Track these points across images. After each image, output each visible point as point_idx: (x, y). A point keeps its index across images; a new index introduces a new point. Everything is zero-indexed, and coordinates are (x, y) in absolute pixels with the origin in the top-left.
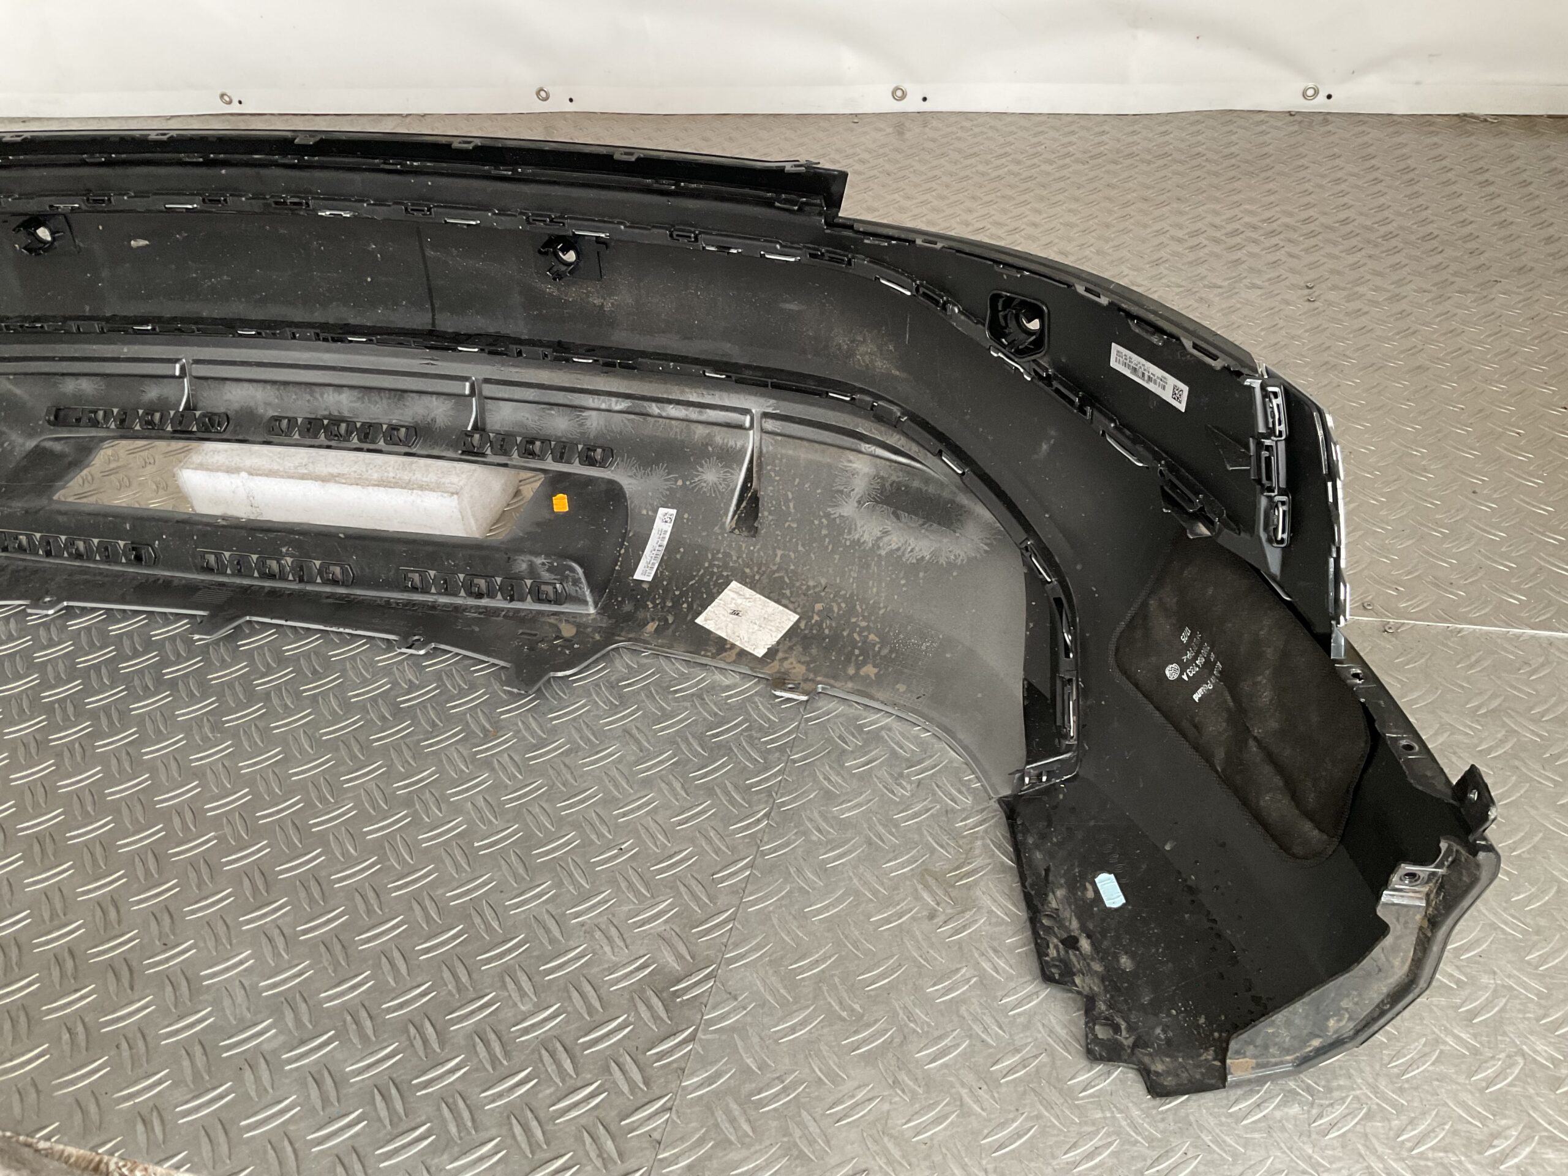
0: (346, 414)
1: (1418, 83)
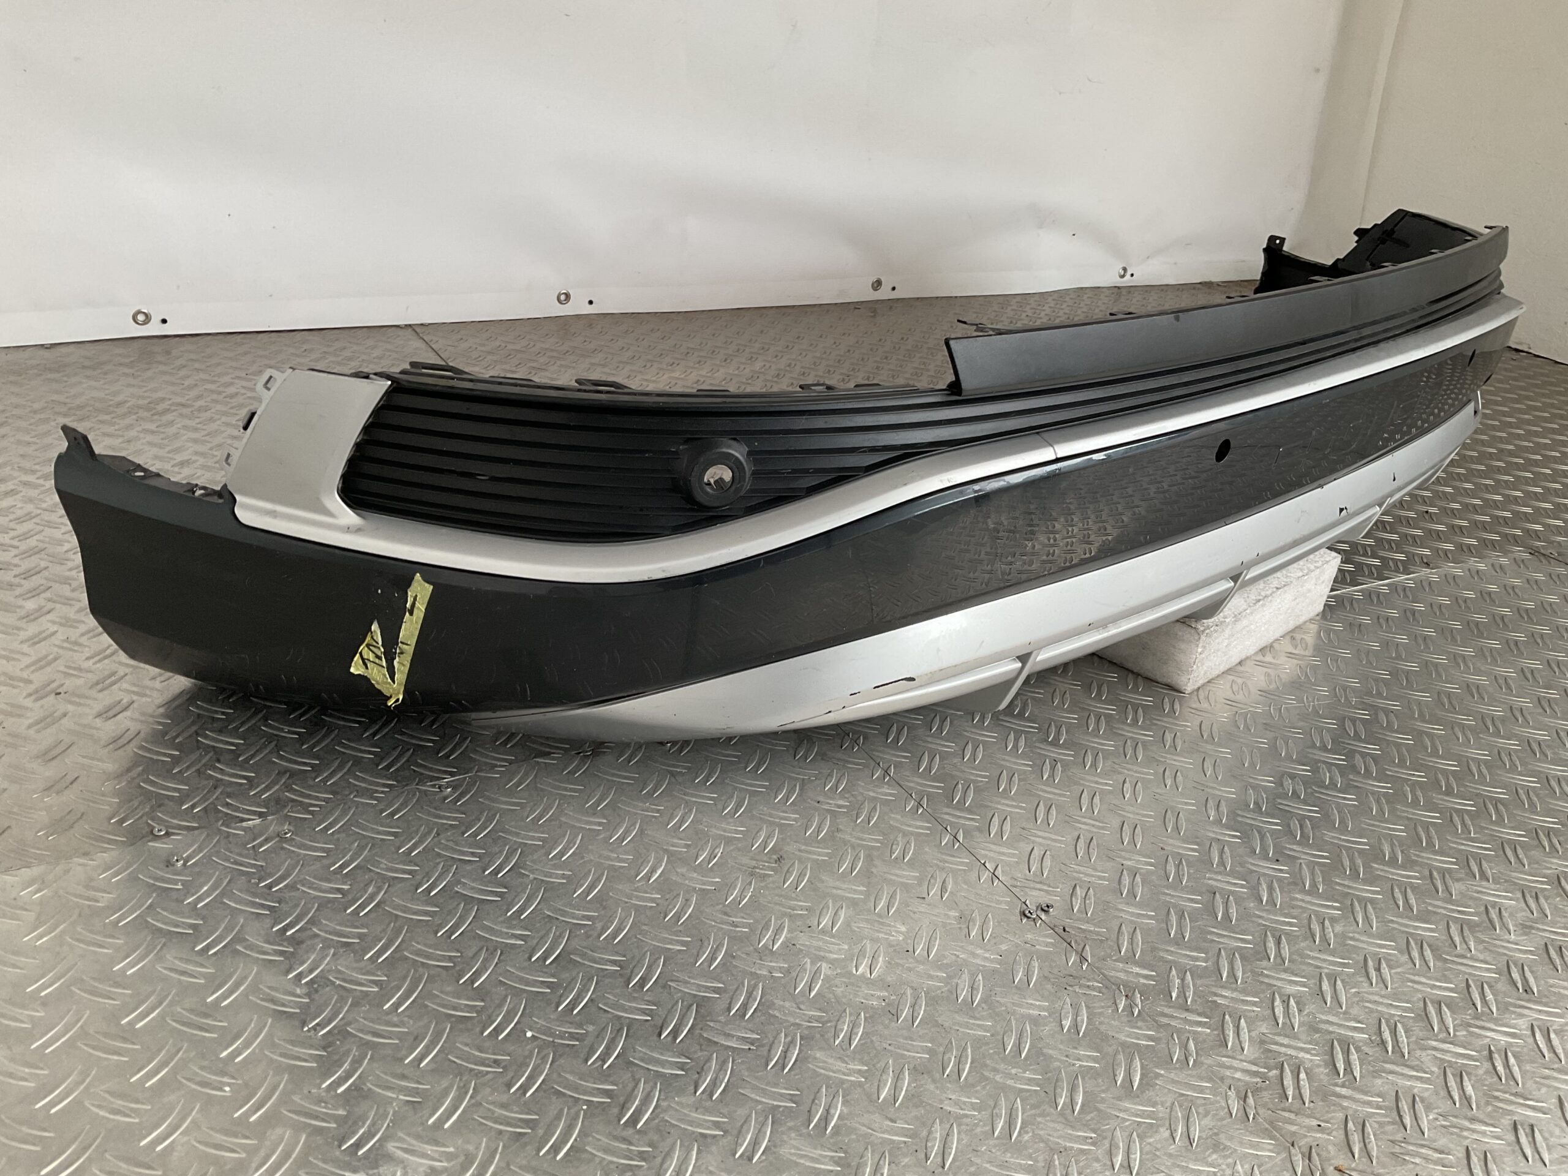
1: (1176, 263)
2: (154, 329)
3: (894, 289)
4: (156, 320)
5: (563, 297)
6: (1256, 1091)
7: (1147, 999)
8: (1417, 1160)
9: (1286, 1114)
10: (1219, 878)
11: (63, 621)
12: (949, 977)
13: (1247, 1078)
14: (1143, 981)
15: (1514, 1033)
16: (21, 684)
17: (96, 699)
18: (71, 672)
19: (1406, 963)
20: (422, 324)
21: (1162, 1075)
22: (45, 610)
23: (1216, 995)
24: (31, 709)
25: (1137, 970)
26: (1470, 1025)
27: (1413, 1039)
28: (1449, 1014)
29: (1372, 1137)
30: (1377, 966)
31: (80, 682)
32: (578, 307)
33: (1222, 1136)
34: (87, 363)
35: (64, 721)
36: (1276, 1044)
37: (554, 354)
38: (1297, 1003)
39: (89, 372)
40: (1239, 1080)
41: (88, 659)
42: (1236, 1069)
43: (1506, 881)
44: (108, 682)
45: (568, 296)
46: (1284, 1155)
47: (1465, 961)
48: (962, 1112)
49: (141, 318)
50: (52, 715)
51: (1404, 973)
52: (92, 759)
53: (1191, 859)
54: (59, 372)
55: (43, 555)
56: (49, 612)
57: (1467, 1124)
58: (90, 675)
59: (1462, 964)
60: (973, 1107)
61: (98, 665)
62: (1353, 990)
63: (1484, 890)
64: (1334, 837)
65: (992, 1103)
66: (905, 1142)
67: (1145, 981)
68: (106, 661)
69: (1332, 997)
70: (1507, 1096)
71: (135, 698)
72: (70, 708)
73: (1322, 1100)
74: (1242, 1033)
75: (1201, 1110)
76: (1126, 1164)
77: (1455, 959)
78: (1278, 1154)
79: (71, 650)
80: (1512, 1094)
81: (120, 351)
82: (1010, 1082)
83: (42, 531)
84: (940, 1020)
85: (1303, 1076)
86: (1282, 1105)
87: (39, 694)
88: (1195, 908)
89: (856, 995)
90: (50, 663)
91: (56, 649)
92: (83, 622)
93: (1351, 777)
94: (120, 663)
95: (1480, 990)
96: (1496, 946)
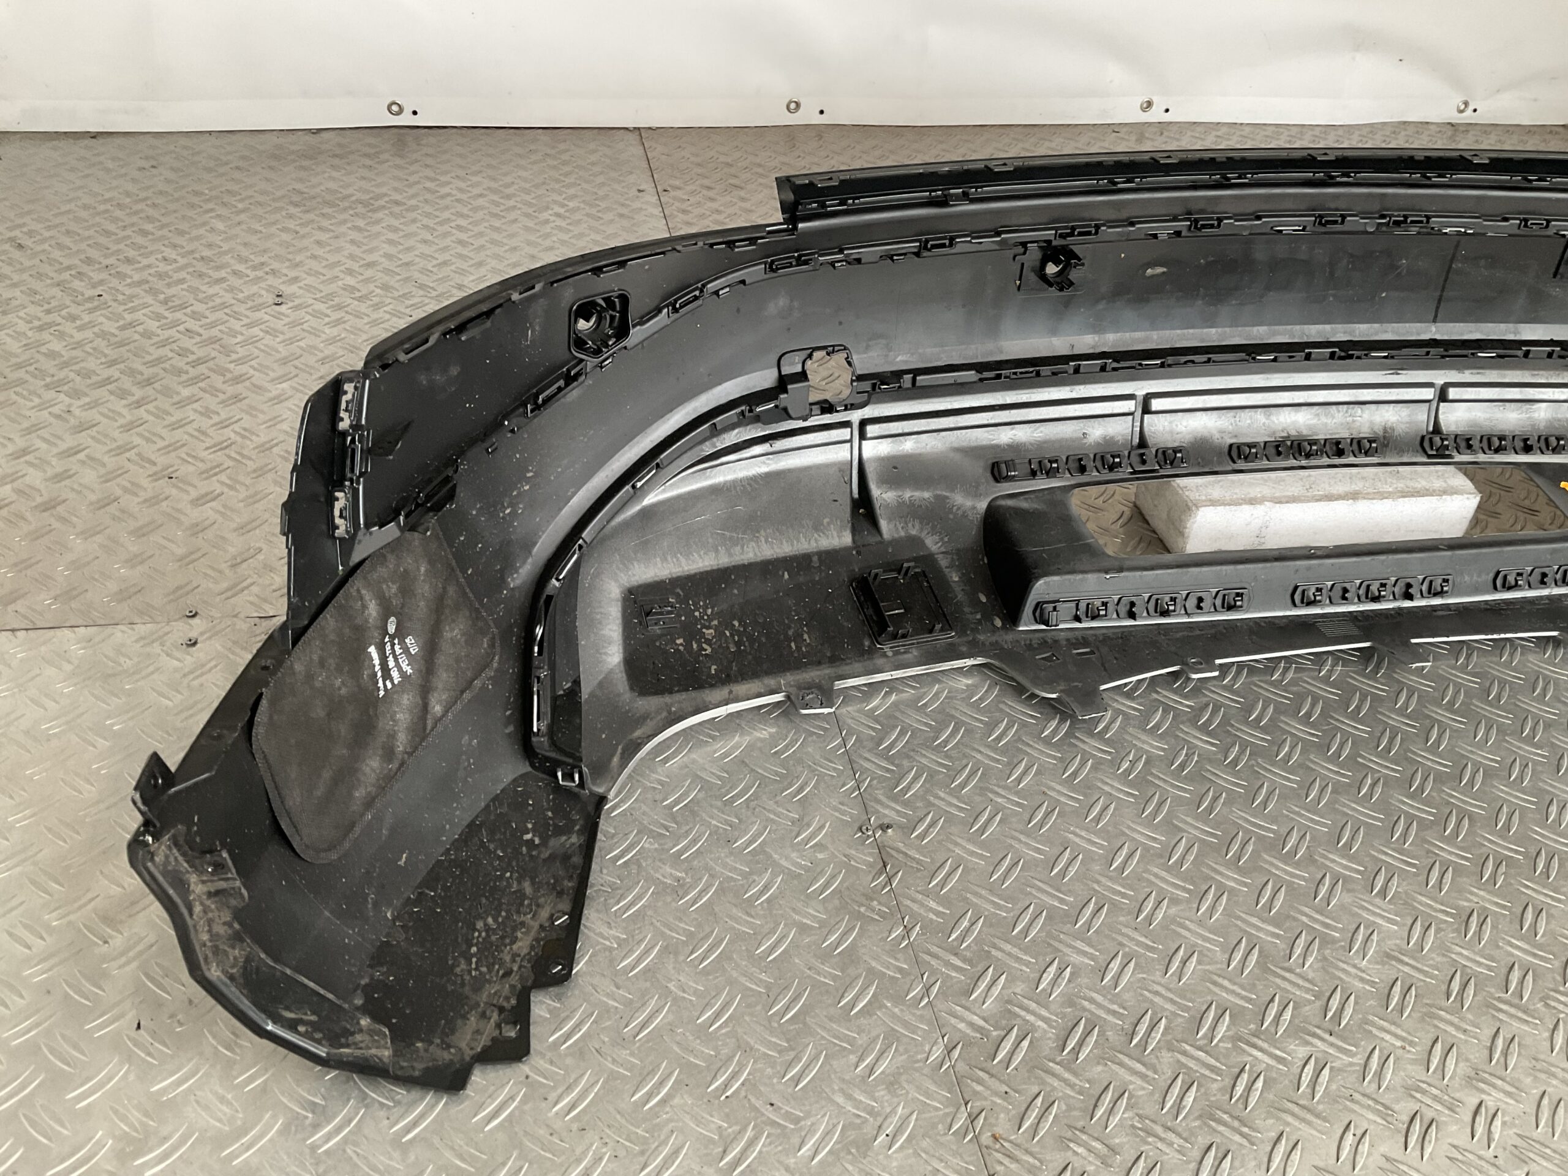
0: (1305, 432)
1: (1535, 100)
2: (406, 120)
3: (1167, 111)
4: (408, 111)
5: (793, 106)
6: (968, 1044)
7: (923, 934)
8: (1080, 1150)
9: (981, 1074)
10: (1083, 834)
11: (203, 411)
12: (751, 873)
13: (969, 1031)
14: (932, 916)
15: (1284, 1059)
16: (147, 465)
17: (195, 487)
18: (190, 460)
19: (1222, 962)
20: (650, 128)
21: (886, 1007)
22: (196, 398)
23: (995, 946)
24: (145, 489)
25: (933, 904)
26: (1240, 1039)
27: (1169, 1037)
28: (1226, 1024)
29: (1051, 1118)
30: (1185, 958)
31: (191, 469)
32: (808, 116)
33: (904, 1077)
34: (338, 151)
35: (164, 504)
36: (1021, 1007)
37: (760, 170)
38: (1072, 974)
39: (336, 161)
40: (960, 1030)
41: (207, 449)
42: (962, 1019)
43: (1406, 903)
44: (211, 473)
45: (798, 105)
46: (951, 1109)
47: (1287, 975)
48: (682, 994)
49: (395, 108)
50: (157, 496)
51: (1211, 972)
52: (169, 540)
53: (1067, 809)
54: (311, 159)
55: (216, 346)
56: (197, 401)
57: (1159, 1130)
58: (200, 465)
59: (1284, 979)
60: (695, 992)
61: (212, 456)
62: (1141, 976)
63: (1371, 908)
64: (1241, 818)
65: (714, 994)
66: (616, 1008)
67: (934, 917)
68: (219, 453)
69: (1113, 977)
70: (1225, 1116)
71: (226, 490)
72: (174, 492)
73: (1028, 1071)
74: (994, 988)
75: (901, 1049)
76: (796, 1078)
77: (1279, 971)
78: (946, 1107)
79: (197, 438)
80: (1231, 1116)
81: (371, 140)
82: (743, 980)
83: (227, 321)
84: (717, 909)
85: (1025, 1044)
86: (984, 1065)
87: (155, 477)
88: (1035, 859)
89: (657, 871)
90: (176, 449)
91: (186, 437)
92: (218, 413)
93: (1312, 757)
94: (229, 457)
95: (1281, 1008)
96: (1338, 968)
